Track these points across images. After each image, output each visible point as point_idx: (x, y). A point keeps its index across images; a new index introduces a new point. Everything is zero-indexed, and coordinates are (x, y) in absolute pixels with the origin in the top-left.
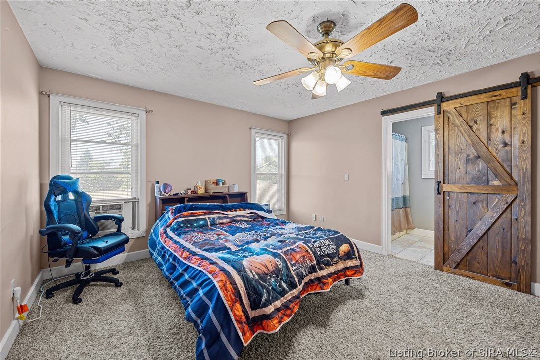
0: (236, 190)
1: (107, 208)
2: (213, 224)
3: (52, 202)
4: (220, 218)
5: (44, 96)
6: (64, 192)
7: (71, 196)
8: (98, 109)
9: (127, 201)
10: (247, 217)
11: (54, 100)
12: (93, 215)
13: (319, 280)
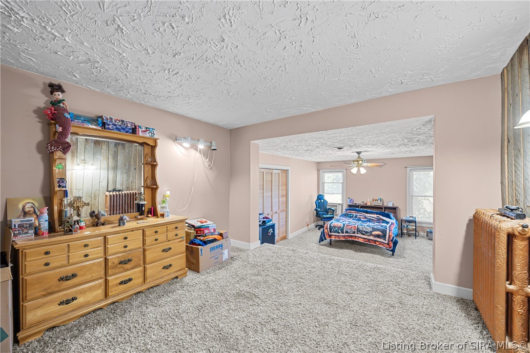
0: (390, 205)
1: (333, 206)
2: (356, 217)
3: (317, 202)
4: (360, 215)
5: (318, 170)
6: (321, 200)
7: (322, 201)
8: (331, 172)
9: (339, 204)
10: (375, 218)
11: (321, 171)
12: (328, 207)
13: (356, 236)
